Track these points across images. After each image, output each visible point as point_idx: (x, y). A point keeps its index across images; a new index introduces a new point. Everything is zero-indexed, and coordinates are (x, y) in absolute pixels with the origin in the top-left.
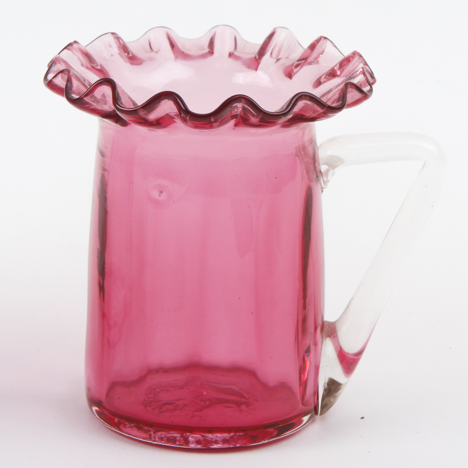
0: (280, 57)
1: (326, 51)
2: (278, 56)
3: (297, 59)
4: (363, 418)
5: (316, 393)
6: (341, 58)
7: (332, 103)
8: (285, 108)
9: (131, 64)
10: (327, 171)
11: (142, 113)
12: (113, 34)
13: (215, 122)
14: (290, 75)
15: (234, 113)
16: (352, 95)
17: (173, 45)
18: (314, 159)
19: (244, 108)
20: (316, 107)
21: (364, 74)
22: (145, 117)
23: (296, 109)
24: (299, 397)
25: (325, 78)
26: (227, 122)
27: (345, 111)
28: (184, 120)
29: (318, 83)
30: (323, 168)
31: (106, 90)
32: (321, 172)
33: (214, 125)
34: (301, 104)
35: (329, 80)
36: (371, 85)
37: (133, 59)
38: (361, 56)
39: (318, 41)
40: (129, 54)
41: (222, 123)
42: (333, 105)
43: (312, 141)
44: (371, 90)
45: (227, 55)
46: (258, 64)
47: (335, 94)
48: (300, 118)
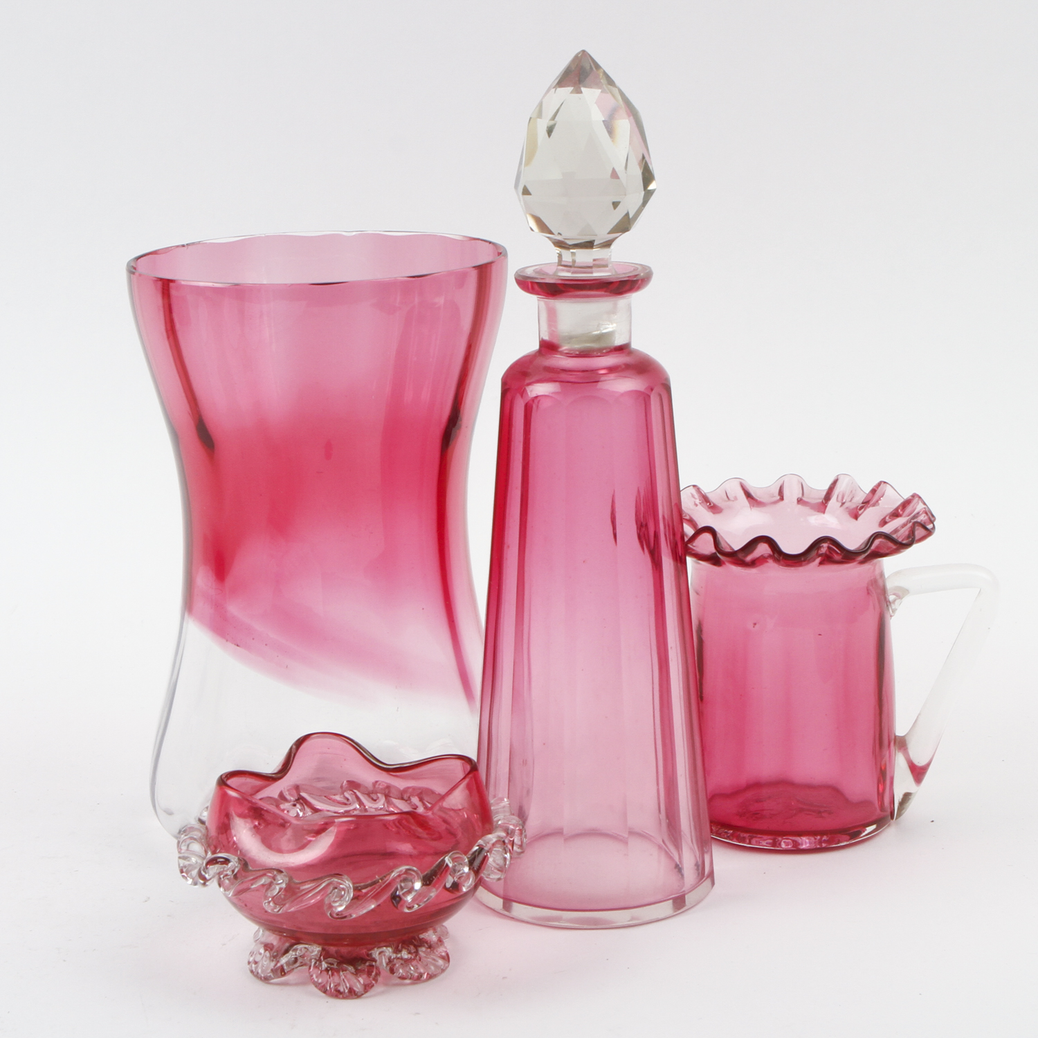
0: (844, 501)
1: (886, 494)
2: (842, 500)
3: (861, 501)
4: (933, 821)
5: (892, 801)
6: (902, 501)
7: (903, 540)
8: (863, 546)
9: (714, 513)
10: (895, 601)
11: (740, 556)
12: (694, 486)
13: (804, 561)
14: (856, 517)
15: (820, 552)
16: (919, 532)
17: (748, 495)
18: (883, 591)
19: (829, 548)
20: (890, 544)
21: (926, 513)
22: (743, 558)
23: (873, 547)
24: (877, 806)
25: (890, 518)
26: (814, 560)
27: (915, 546)
28: (776, 560)
29: (884, 523)
30: (891, 598)
31: (707, 537)
32: (889, 602)
33: (804, 563)
34: (877, 542)
35: (893, 519)
36: (932, 522)
37: (714, 508)
38: (920, 497)
39: (879, 484)
40: (710, 504)
41: (809, 561)
42: (904, 542)
43: (882, 575)
44: (934, 527)
45: (796, 501)
46: (826, 507)
47: (904, 532)
48: (878, 554)
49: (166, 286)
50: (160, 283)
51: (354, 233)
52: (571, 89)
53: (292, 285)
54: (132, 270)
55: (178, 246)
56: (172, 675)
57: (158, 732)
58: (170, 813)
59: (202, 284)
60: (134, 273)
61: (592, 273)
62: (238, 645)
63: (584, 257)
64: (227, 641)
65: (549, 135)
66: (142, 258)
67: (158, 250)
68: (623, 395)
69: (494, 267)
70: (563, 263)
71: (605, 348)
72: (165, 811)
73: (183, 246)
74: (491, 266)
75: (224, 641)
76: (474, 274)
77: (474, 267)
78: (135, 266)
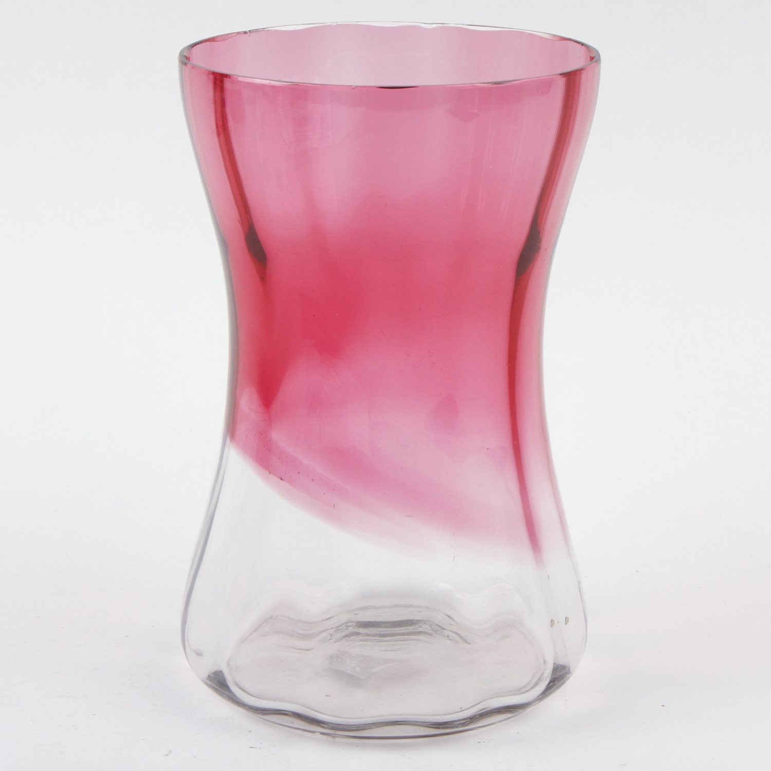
49: (219, 80)
50: (212, 77)
51: (434, 26)
53: (357, 87)
54: (185, 59)
55: (239, 33)
56: (210, 504)
57: (192, 564)
58: (199, 654)
59: (258, 81)
60: (185, 64)
62: (281, 479)
64: (270, 473)
66: (198, 46)
67: (217, 37)
69: (584, 75)
72: (195, 652)
73: (245, 33)
74: (581, 74)
75: (267, 473)
76: (562, 82)
77: (561, 74)
78: (188, 56)
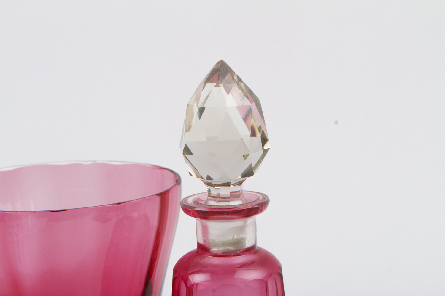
52: (215, 84)
61: (229, 201)
63: (225, 191)
65: (200, 117)
68: (250, 282)
70: (211, 195)
71: (239, 250)
